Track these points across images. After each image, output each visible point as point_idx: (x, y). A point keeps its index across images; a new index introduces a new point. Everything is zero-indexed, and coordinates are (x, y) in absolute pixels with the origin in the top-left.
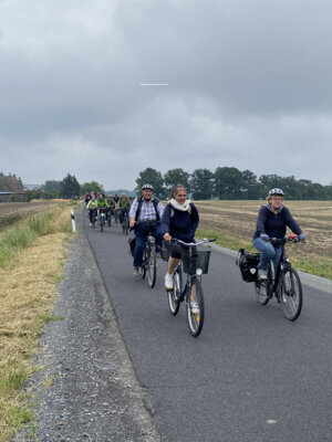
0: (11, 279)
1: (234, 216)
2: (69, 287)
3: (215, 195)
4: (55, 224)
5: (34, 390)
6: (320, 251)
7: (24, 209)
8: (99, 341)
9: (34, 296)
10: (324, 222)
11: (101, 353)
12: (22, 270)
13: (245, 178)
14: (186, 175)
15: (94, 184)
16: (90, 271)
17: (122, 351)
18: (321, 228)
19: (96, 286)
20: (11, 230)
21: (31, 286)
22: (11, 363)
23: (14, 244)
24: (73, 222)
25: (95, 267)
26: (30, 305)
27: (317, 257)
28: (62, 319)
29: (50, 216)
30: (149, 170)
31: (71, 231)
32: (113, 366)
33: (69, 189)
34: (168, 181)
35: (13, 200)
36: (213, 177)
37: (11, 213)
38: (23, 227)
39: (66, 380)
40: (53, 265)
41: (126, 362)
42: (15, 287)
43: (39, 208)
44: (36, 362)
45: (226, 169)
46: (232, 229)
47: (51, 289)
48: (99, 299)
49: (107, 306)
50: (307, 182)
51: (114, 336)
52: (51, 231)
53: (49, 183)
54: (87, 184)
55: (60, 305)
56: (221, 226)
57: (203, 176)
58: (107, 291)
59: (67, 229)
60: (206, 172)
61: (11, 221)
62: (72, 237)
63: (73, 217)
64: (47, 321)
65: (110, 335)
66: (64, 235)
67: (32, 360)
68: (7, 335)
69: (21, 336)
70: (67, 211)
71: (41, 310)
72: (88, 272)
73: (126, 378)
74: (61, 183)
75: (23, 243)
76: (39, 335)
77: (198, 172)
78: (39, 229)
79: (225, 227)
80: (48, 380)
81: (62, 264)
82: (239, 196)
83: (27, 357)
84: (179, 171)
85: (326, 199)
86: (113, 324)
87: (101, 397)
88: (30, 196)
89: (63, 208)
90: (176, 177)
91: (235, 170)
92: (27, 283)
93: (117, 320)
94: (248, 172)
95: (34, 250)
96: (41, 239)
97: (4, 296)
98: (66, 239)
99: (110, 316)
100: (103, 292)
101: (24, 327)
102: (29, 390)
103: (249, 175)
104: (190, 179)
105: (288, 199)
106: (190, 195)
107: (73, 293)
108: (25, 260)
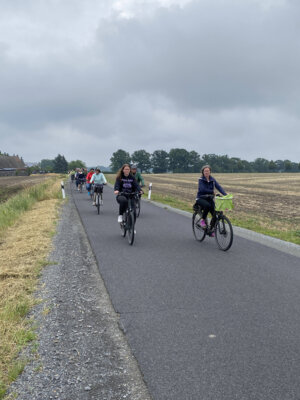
0: (15, 233)
1: (184, 185)
2: (61, 239)
3: (170, 169)
4: (50, 192)
5: (35, 317)
6: (247, 210)
7: (25, 181)
8: (84, 279)
9: (34, 247)
10: (249, 189)
11: (86, 289)
12: (24, 227)
13: (192, 157)
14: (148, 155)
15: (78, 162)
16: (76, 228)
17: (101, 286)
18: (247, 193)
19: (81, 239)
20: (15, 198)
21: (32, 239)
22: (17, 298)
23: (18, 208)
24: (63, 190)
25: (80, 224)
26: (31, 254)
27: (245, 214)
28: (56, 264)
29: (45, 187)
30: (120, 151)
31: (61, 198)
32: (95, 298)
33: (60, 166)
34: (134, 160)
35: (17, 174)
36: (168, 156)
37: (15, 184)
38: (25, 195)
39: (60, 309)
40: (48, 223)
41: (104, 295)
42: (20, 240)
43: (36, 180)
44: (37, 296)
45: (178, 150)
46: (182, 195)
47: (47, 241)
48: (84, 248)
49: (90, 254)
50: (237, 159)
51: (96, 275)
52: (46, 198)
53: (44, 162)
54: (73, 162)
55: (54, 253)
56: (174, 193)
57: (161, 155)
58: (90, 242)
59: (58, 196)
60: (163, 152)
61: (16, 190)
62: (62, 203)
63: (63, 187)
64: (45, 265)
65: (93, 275)
66: (56, 201)
67: (33, 295)
68: (14, 276)
69: (25, 277)
70: (58, 182)
71: (40, 258)
72: (75, 228)
73: (104, 306)
74: (53, 161)
75: (26, 207)
76: (38, 276)
77: (156, 152)
78: (37, 197)
79: (177, 193)
80: (46, 309)
81: (55, 223)
82: (187, 170)
83: (30, 292)
84: (143, 151)
85: (250, 172)
86: (95, 267)
87: (86, 321)
88: (29, 171)
89: (55, 180)
90: (141, 156)
91: (184, 151)
92: (29, 237)
93: (97, 263)
94: (193, 152)
95: (33, 212)
96: (39, 204)
97: (11, 248)
98: (58, 204)
99: (92, 261)
100: (86, 243)
101: (27, 270)
102: (32, 317)
103: (194, 155)
104: (151, 158)
105: (223, 172)
106: (151, 170)
107: (64, 244)
108: (27, 220)
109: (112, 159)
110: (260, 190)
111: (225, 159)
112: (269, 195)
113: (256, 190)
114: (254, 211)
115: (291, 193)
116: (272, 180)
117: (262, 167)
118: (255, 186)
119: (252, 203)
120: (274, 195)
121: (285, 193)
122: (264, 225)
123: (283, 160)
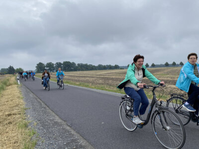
0: (4, 100)
1: (71, 76)
2: (27, 100)
5: (31, 127)
8: (45, 112)
9: (17, 103)
11: (48, 115)
12: (6, 97)
13: (73, 65)
14: (53, 64)
15: (20, 69)
16: (31, 95)
17: (54, 114)
19: (36, 99)
21: (14, 100)
22: (21, 121)
24: (19, 81)
26: (17, 105)
27: (99, 85)
28: (30, 108)
29: (8, 80)
30: (40, 63)
31: (18, 84)
32: (53, 118)
33: (11, 71)
34: (47, 67)
36: (62, 64)
41: (56, 116)
42: (7, 102)
44: (28, 120)
45: (66, 62)
46: (72, 80)
48: (39, 102)
49: (43, 104)
52: (10, 85)
53: (2, 70)
54: (17, 69)
55: (27, 105)
56: (68, 79)
57: (59, 65)
58: (41, 100)
59: (16, 83)
60: (60, 63)
64: (25, 109)
65: (48, 111)
66: (16, 85)
67: (26, 120)
69: (19, 114)
70: (13, 78)
71: (22, 107)
74: (7, 69)
75: (3, 89)
76: (25, 114)
77: (57, 63)
78: (6, 84)
79: (70, 79)
81: (21, 94)
82: (71, 70)
83: (24, 119)
84: (51, 63)
86: (47, 108)
90: (50, 65)
91: (69, 62)
92: (12, 100)
94: (73, 63)
95: (7, 91)
96: (8, 87)
97: (5, 105)
98: (18, 87)
99: (45, 106)
100: (39, 100)
101: (19, 112)
103: (74, 63)
104: (55, 65)
105: (86, 70)
106: (55, 71)
107: (29, 102)
108: (6, 94)
109: (36, 67)
110: (102, 76)
111: (86, 65)
112: (106, 78)
113: (100, 76)
114: (102, 84)
115: (114, 77)
116: (106, 72)
117: (101, 68)
118: (100, 75)
119: (101, 81)
120: (108, 78)
121: (111, 77)
122: (107, 88)
123: (108, 65)
